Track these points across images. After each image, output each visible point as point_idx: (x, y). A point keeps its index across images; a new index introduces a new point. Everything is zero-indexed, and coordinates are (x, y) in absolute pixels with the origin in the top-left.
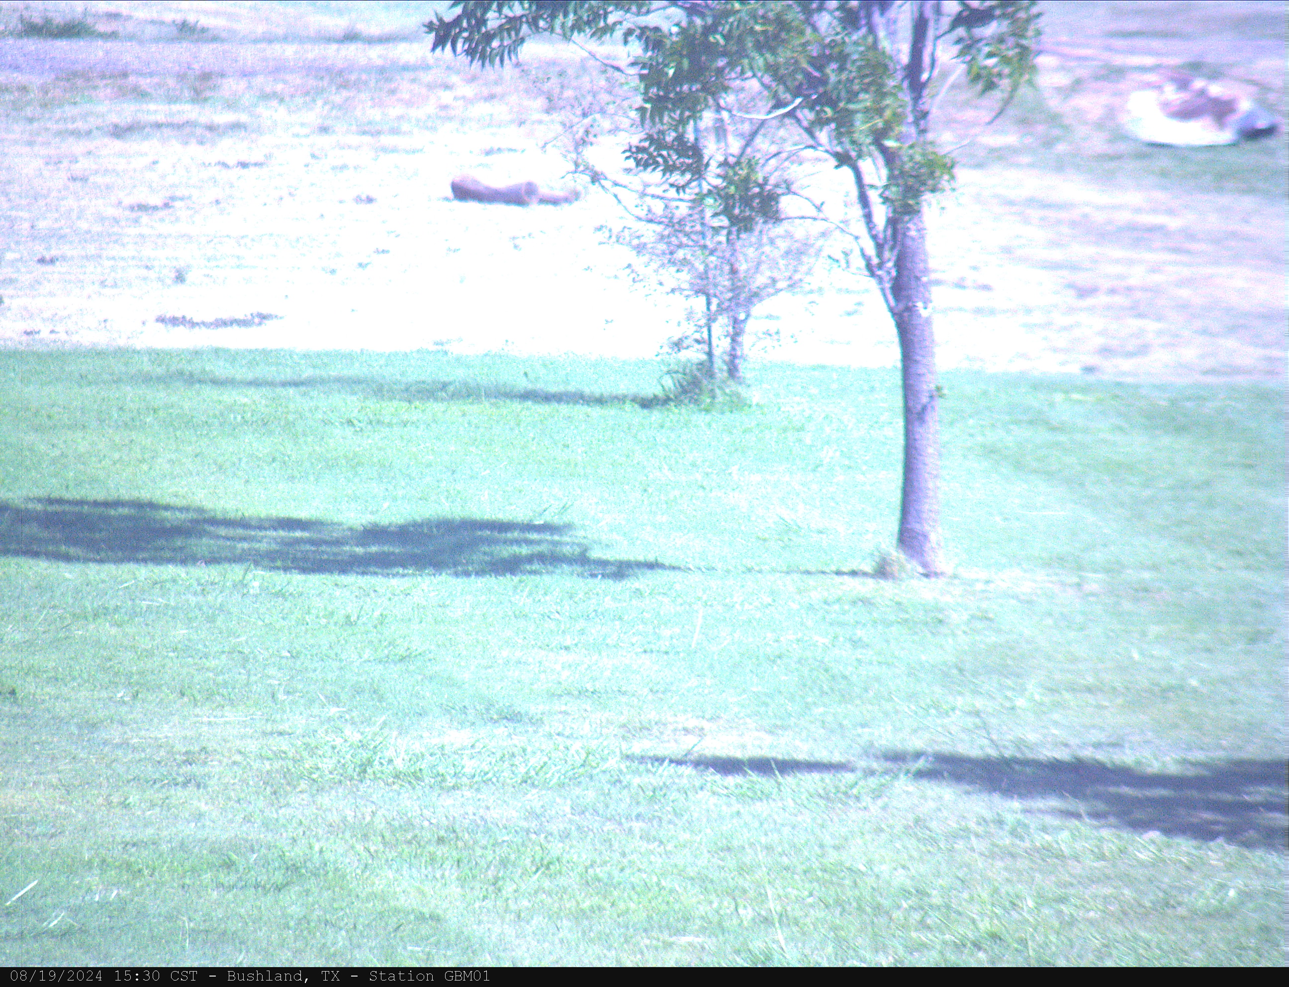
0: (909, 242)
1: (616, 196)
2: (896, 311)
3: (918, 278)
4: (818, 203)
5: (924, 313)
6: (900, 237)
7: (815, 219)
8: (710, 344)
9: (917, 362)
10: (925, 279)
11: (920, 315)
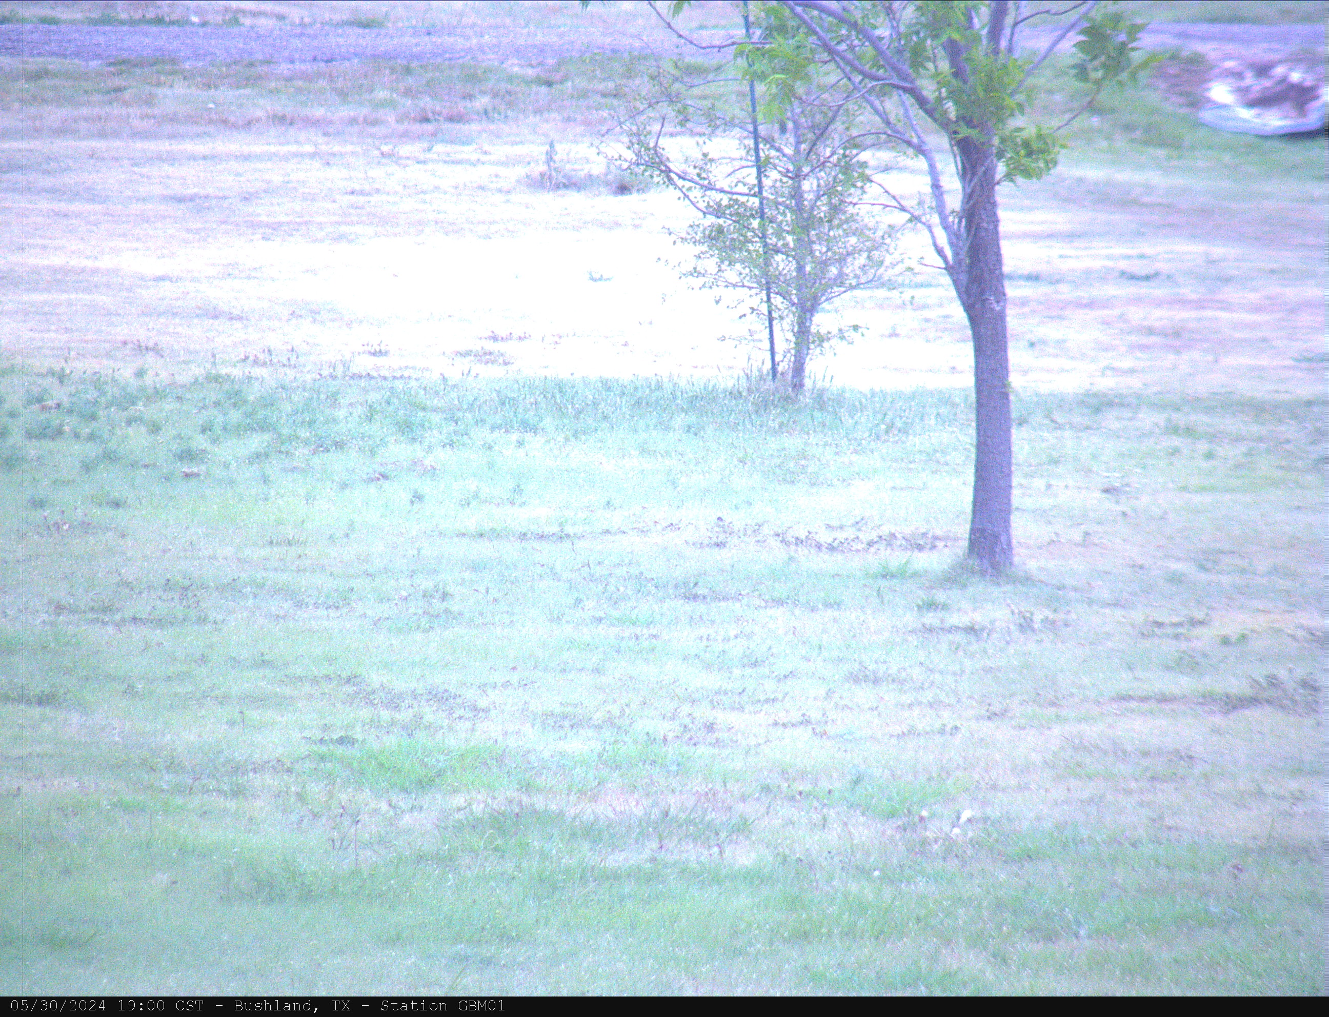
0: (983, 234)
1: (682, 190)
2: (969, 303)
3: (991, 272)
4: (892, 191)
5: (998, 308)
9: (989, 357)
10: (997, 272)
11: (993, 310)
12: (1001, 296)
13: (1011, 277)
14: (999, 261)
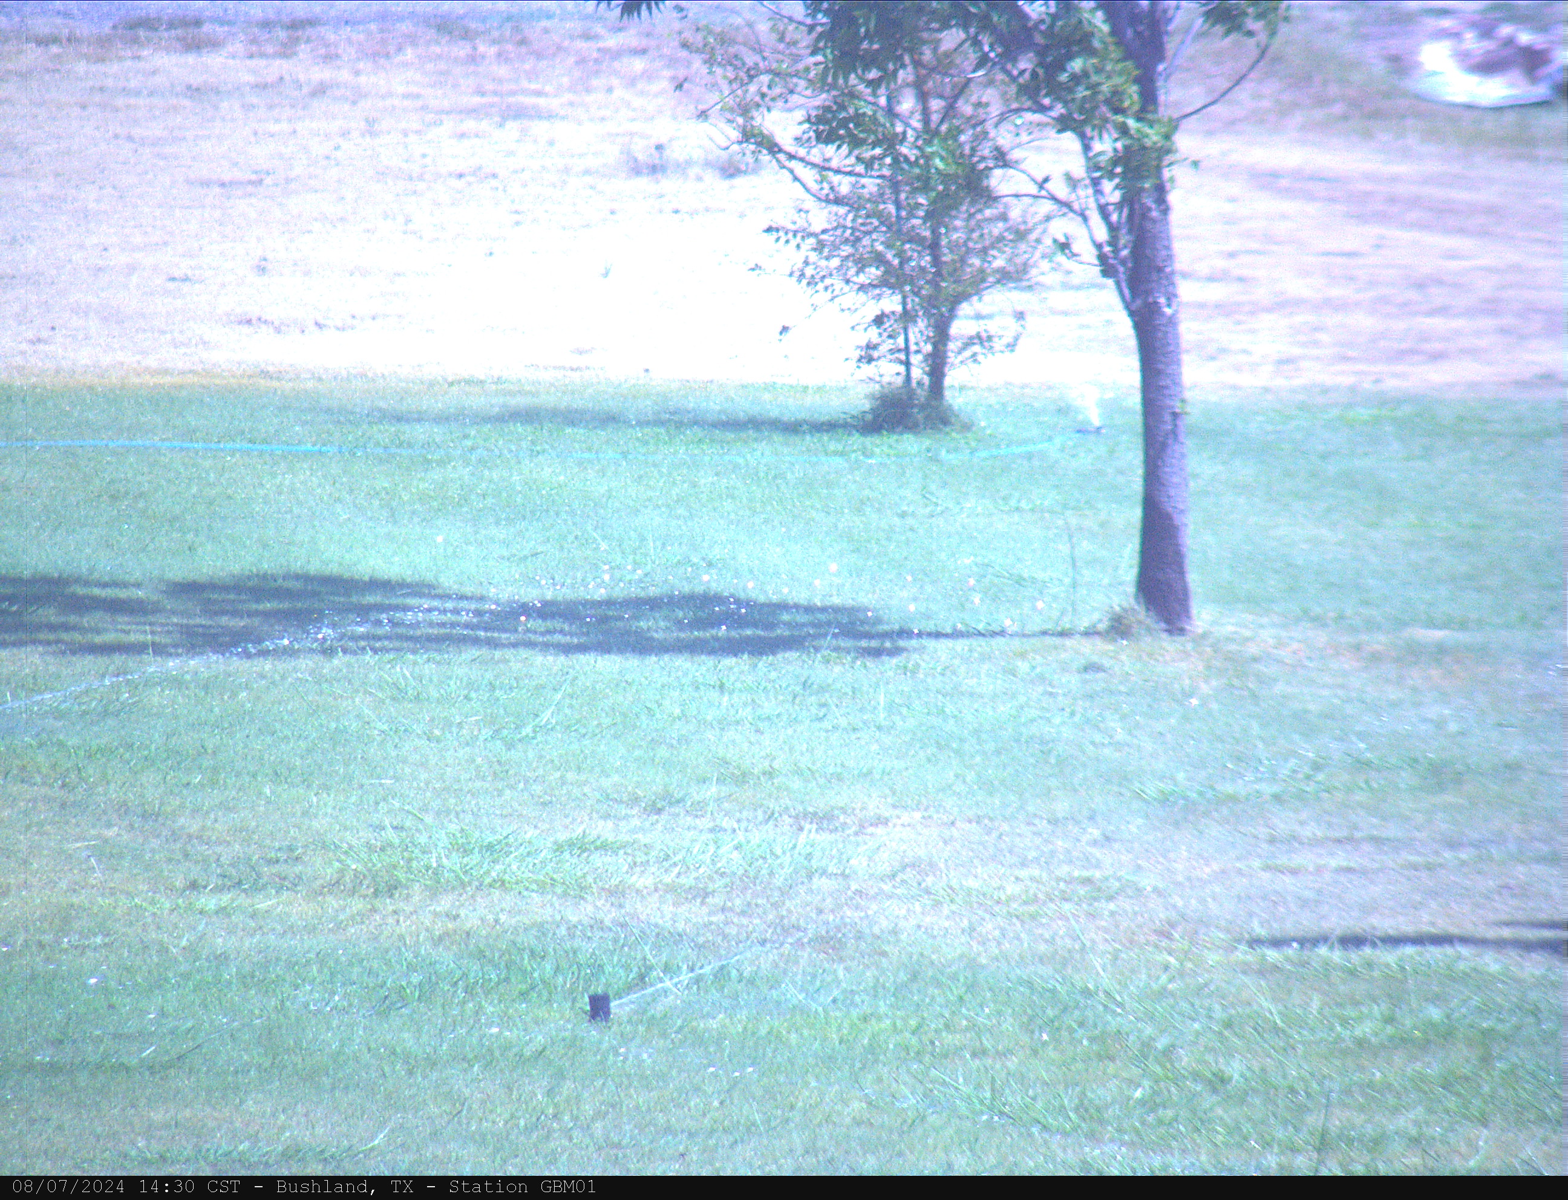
0: (1149, 225)
1: (791, 171)
2: (1134, 307)
3: (1160, 270)
4: (1040, 178)
5: (1168, 311)
6: (1137, 221)
7: (1035, 197)
8: (907, 350)
9: (1159, 372)
10: (1168, 270)
11: (1163, 314)
12: (1171, 297)
13: (1185, 275)
14: (1170, 257)
